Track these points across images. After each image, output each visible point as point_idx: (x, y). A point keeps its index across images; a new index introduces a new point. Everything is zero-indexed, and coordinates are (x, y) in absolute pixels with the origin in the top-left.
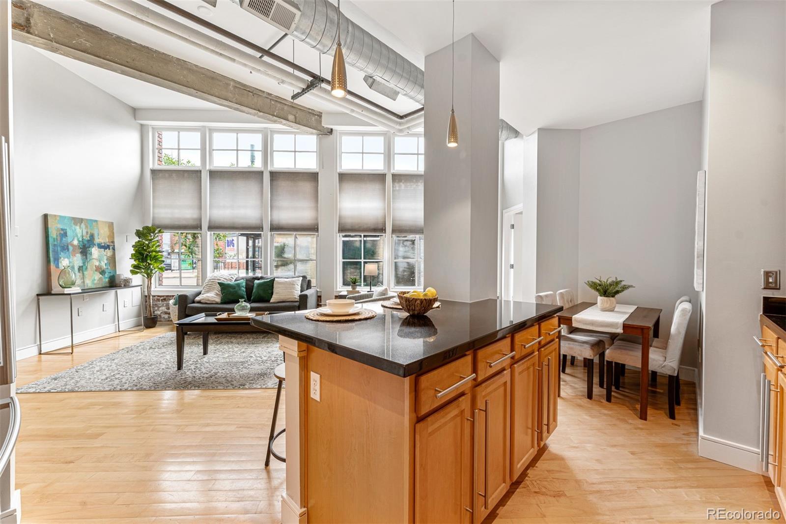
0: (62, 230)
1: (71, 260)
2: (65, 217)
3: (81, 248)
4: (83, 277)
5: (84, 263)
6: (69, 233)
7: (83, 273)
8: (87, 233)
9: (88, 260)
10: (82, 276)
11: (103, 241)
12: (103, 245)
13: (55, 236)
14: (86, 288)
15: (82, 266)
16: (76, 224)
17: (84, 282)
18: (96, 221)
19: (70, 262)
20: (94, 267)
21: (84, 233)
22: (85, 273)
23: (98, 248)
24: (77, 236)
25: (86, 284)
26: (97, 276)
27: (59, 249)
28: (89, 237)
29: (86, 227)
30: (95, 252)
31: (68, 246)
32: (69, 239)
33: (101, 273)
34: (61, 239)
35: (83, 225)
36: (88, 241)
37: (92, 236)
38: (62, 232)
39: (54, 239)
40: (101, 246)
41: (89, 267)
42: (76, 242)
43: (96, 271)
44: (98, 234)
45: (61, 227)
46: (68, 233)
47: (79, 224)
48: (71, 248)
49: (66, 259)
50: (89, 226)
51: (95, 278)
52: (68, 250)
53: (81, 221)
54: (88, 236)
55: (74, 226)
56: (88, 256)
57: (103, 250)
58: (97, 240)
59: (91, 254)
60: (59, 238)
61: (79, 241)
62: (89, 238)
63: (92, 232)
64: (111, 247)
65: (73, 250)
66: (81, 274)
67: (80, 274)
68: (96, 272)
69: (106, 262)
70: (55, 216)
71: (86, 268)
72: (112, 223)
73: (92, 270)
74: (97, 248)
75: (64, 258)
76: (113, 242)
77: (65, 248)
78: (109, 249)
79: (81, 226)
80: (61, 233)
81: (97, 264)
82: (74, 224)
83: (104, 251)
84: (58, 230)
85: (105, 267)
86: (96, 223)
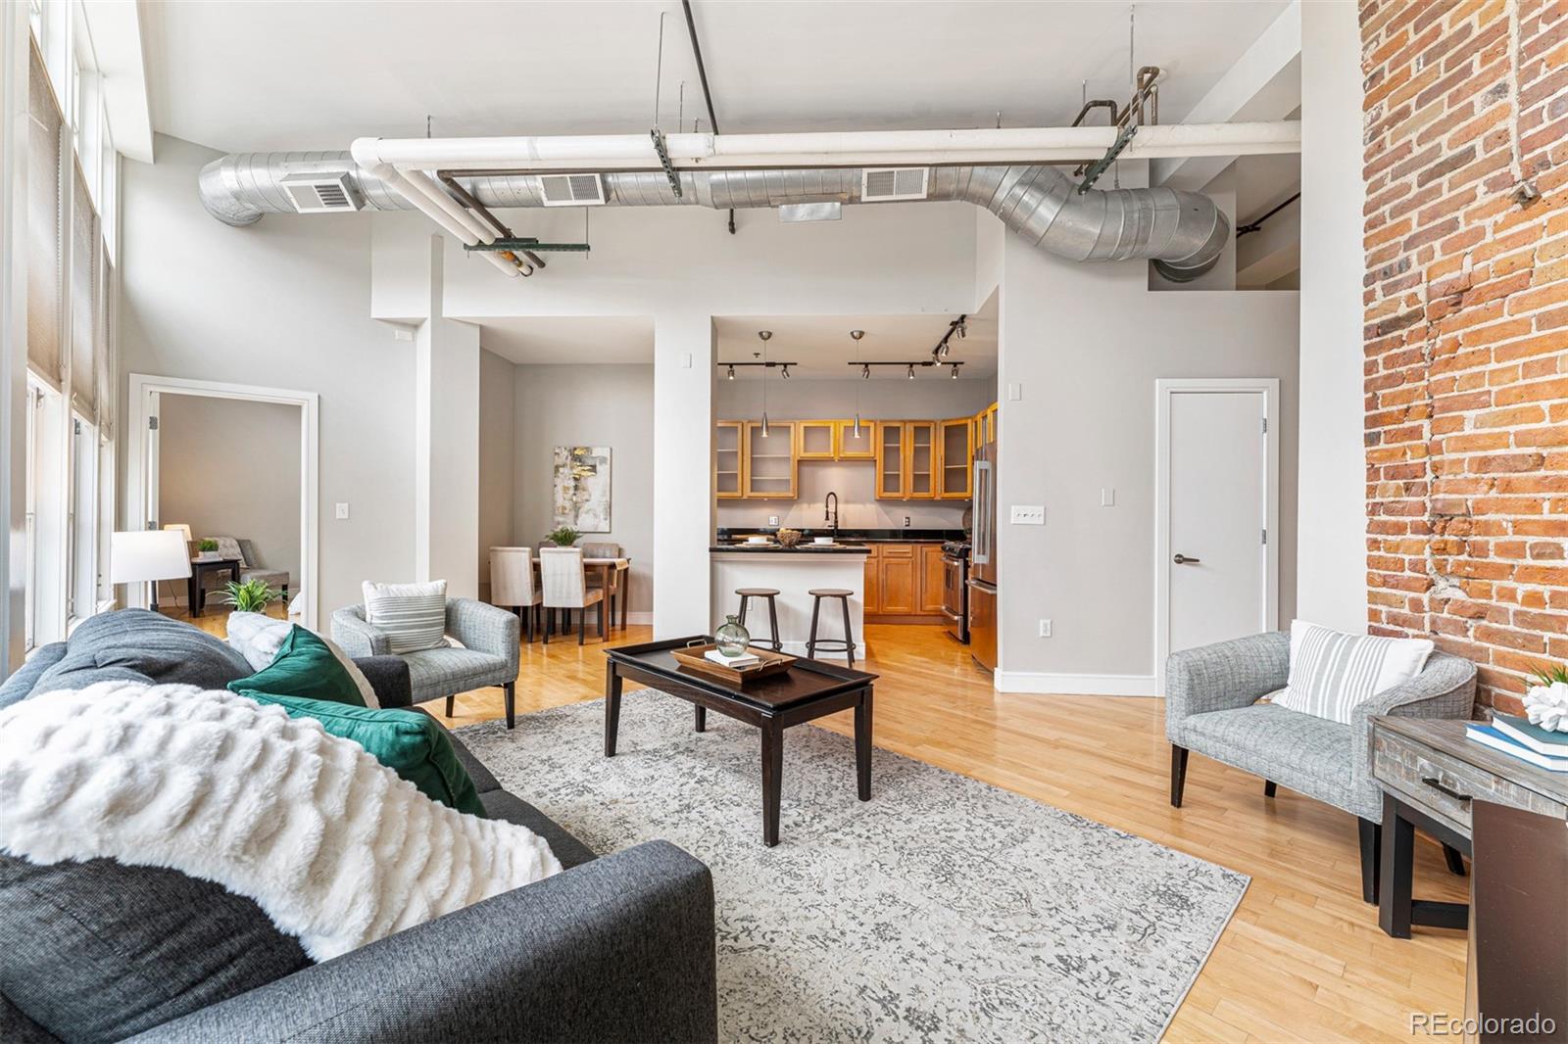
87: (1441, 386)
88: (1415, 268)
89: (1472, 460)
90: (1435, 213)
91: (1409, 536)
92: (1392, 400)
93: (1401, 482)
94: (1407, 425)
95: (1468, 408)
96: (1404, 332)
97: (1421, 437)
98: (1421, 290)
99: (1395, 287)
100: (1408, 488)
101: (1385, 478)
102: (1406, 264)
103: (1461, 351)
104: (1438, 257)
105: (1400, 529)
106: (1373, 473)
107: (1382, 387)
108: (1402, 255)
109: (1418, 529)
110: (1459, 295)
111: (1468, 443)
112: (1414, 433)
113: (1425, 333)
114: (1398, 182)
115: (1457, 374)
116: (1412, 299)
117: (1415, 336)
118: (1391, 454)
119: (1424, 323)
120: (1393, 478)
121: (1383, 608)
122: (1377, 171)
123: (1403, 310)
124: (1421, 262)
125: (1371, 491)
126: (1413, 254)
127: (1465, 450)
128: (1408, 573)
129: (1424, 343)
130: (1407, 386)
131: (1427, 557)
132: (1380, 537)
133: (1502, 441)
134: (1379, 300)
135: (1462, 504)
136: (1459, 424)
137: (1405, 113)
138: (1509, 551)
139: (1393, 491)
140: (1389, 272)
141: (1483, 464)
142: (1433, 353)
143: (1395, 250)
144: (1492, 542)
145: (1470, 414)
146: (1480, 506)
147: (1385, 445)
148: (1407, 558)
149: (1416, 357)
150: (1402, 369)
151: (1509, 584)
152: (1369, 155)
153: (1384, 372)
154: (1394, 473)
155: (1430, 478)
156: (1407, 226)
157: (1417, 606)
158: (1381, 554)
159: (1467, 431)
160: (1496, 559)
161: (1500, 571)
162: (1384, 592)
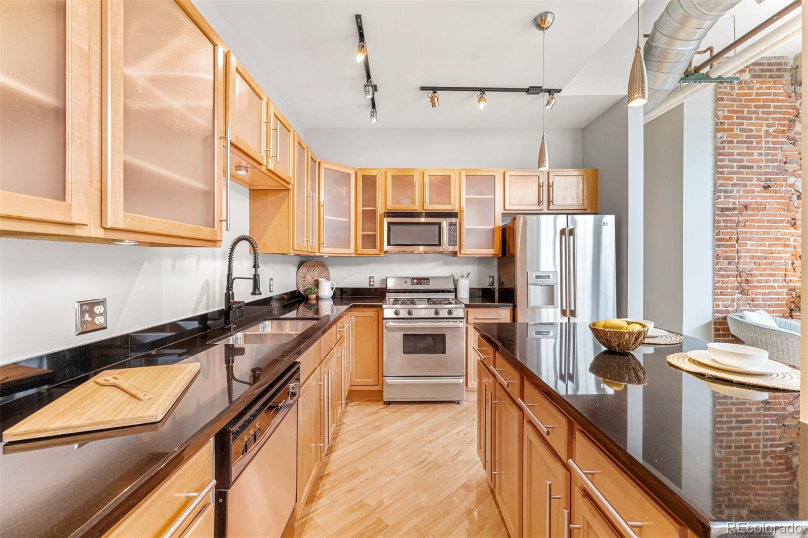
87: (742, 233)
88: (735, 194)
89: (749, 256)
90: (742, 179)
91: (731, 278)
92: (727, 234)
93: (728, 261)
94: (730, 243)
95: (749, 240)
96: (730, 213)
97: (735, 247)
98: (736, 201)
99: (729, 197)
100: (729, 264)
101: (723, 259)
102: (732, 191)
103: (747, 223)
104: (742, 193)
105: (728, 276)
106: (716, 257)
107: (723, 229)
108: (730, 188)
109: (733, 276)
110: (747, 206)
111: (748, 251)
112: (733, 246)
113: (735, 216)
114: (731, 163)
115: (746, 230)
116: (734, 203)
117: (733, 215)
118: (726, 252)
119: (736, 212)
120: (726, 260)
121: (720, 303)
122: (723, 156)
123: (731, 206)
124: (737, 192)
125: (716, 264)
126: (735, 189)
127: (748, 253)
128: (729, 290)
129: (736, 218)
130: (730, 230)
131: (736, 284)
132: (720, 279)
133: (757, 251)
134: (722, 200)
135: (746, 268)
136: (746, 245)
137: (732, 142)
138: (758, 281)
139: (724, 264)
140: (725, 191)
141: (752, 257)
142: (739, 222)
143: (727, 185)
144: (755, 279)
145: (749, 243)
146: (751, 270)
147: (722, 248)
148: (729, 285)
149: (733, 222)
150: (730, 225)
151: (759, 290)
152: (716, 148)
153: (722, 224)
154: (727, 258)
155: (737, 260)
156: (731, 179)
157: (733, 300)
158: (720, 284)
159: (749, 247)
160: (755, 284)
161: (756, 287)
162: (721, 297)
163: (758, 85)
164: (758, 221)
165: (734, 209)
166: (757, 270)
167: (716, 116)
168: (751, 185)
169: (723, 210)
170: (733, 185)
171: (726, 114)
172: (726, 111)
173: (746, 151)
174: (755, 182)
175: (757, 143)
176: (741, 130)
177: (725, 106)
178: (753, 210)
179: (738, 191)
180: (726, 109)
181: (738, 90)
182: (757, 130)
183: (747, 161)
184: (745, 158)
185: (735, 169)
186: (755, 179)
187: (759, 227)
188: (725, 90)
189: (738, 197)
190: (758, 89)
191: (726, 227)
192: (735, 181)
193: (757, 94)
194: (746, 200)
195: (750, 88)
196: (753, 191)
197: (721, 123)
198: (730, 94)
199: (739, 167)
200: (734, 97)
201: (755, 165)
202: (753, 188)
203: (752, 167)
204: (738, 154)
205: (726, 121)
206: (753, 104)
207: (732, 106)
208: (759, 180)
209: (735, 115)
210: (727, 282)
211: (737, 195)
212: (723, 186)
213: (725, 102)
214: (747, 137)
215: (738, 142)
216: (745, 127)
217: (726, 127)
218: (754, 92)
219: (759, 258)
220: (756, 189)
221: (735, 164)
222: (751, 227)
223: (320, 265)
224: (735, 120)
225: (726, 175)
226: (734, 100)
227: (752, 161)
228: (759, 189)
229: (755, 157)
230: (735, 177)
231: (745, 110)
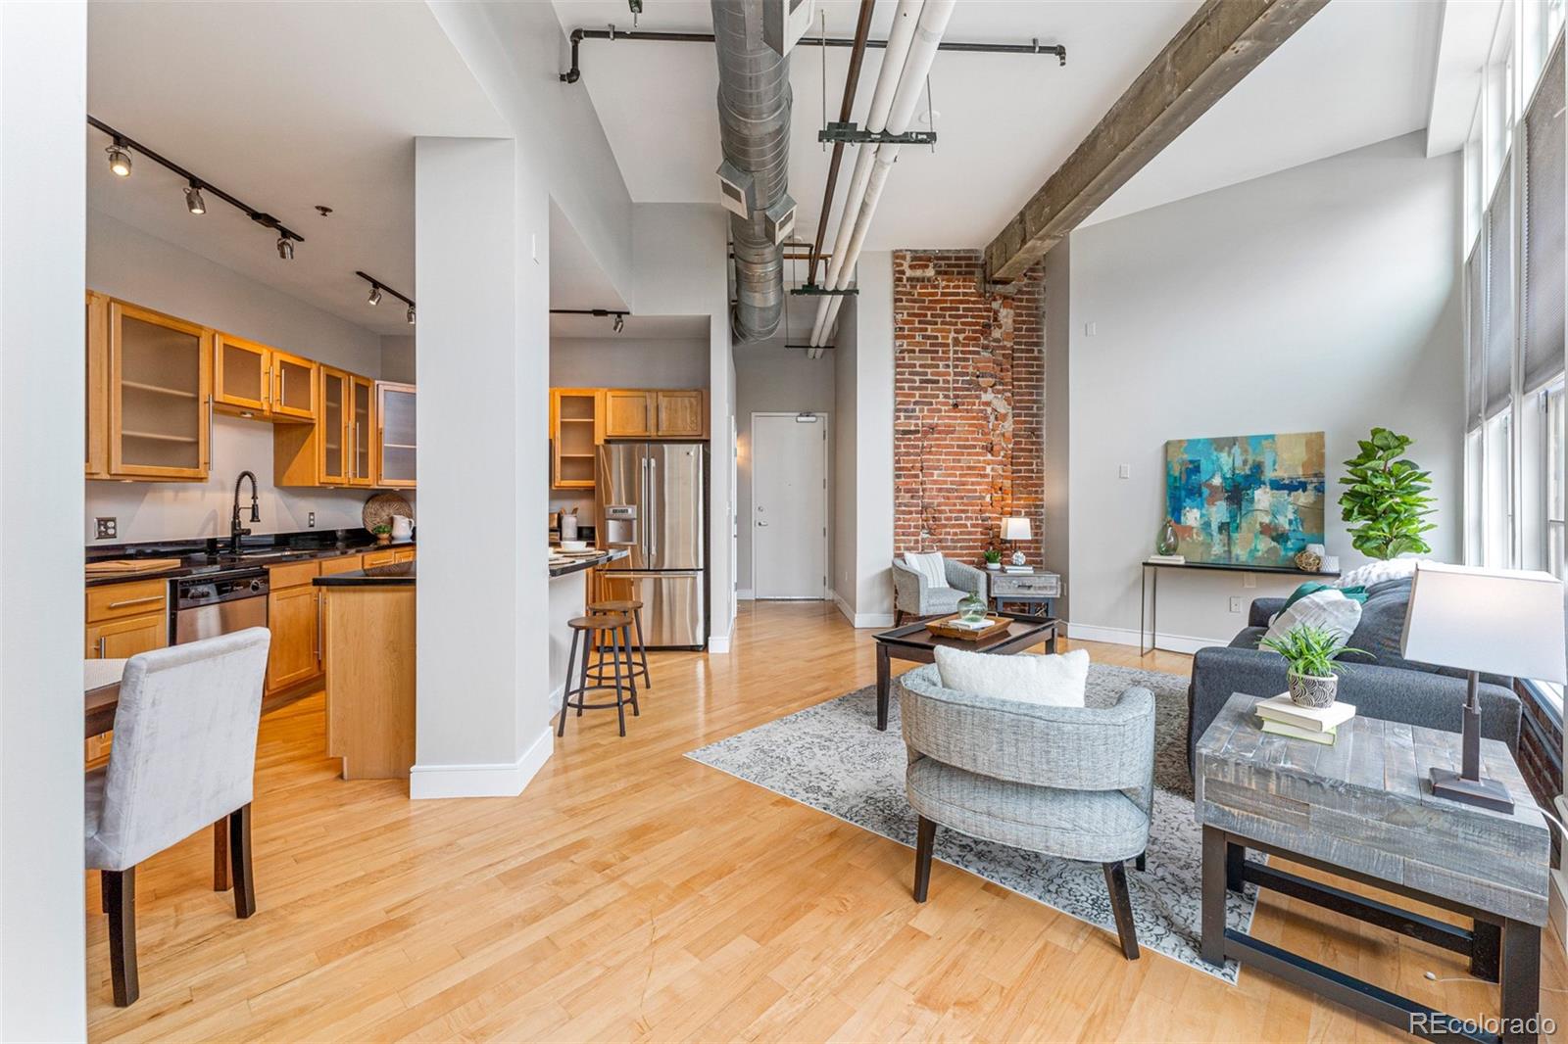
0: (1191, 462)
1: (1204, 512)
2: (1199, 440)
3: (1227, 491)
4: (1229, 542)
5: (1233, 517)
6: (1205, 466)
7: (1229, 535)
8: (1245, 462)
9: (1243, 512)
10: (1226, 541)
11: (1286, 476)
12: (1287, 482)
13: (1177, 474)
14: (1234, 562)
15: (1228, 523)
16: (1220, 449)
17: (1229, 552)
18: (1272, 437)
19: (1202, 516)
20: (1258, 526)
21: (1239, 463)
22: (1235, 535)
23: (1272, 489)
24: (1222, 470)
25: (1233, 555)
26: (1264, 544)
27: (1183, 493)
28: (1251, 469)
29: (1245, 451)
30: (1262, 497)
31: (1200, 488)
32: (1204, 477)
33: (1274, 539)
34: (1189, 478)
35: (1236, 450)
36: (1246, 477)
37: (1258, 468)
38: (1191, 466)
39: (1175, 478)
40: (1277, 485)
41: (1244, 525)
42: (1217, 481)
43: (1261, 533)
44: (1274, 463)
45: (1190, 458)
46: (1201, 467)
47: (1227, 449)
48: (1206, 491)
49: (1195, 510)
50: (1250, 450)
51: (1259, 547)
52: (1200, 495)
53: (1233, 441)
54: (1247, 468)
55: (1215, 453)
56: (1244, 503)
57: (1286, 492)
58: (1269, 474)
59: (1252, 501)
60: (1184, 477)
61: (1224, 478)
62: (1248, 472)
63: (1258, 459)
64: (1310, 487)
65: (1210, 494)
66: (1224, 537)
67: (1221, 537)
68: (1261, 536)
69: (1291, 516)
70: (1180, 441)
71: (1238, 527)
72: (1321, 435)
73: (1249, 531)
74: (1268, 490)
75: (1192, 508)
76: (1319, 475)
77: (1195, 492)
78: (1304, 491)
79: (1233, 451)
80: (1187, 468)
81: (1267, 520)
82: (1216, 450)
83: (1289, 495)
84: (1183, 463)
85: (1287, 527)
86: (1270, 440)
87: (928, 460)
88: (917, 413)
89: (937, 488)
90: (925, 396)
91: (914, 515)
92: (908, 462)
93: (910, 494)
94: (913, 472)
95: (936, 470)
96: (912, 437)
97: (919, 478)
98: (919, 422)
99: (909, 418)
100: (912, 497)
101: (902, 493)
102: (914, 411)
103: (933, 449)
104: (926, 413)
105: (911, 513)
106: (897, 490)
107: (903, 456)
108: (912, 406)
109: (917, 513)
110: (932, 428)
111: (935, 482)
112: (917, 476)
113: (919, 439)
114: (912, 377)
115: (932, 457)
116: (916, 425)
117: (916, 439)
118: (907, 483)
119: (920, 435)
120: (906, 492)
121: (902, 545)
122: (904, 368)
123: (913, 428)
124: (920, 412)
125: (897, 498)
126: (918, 408)
127: (934, 484)
128: (912, 530)
129: (920, 443)
130: (912, 457)
131: (920, 523)
132: (901, 516)
133: (945, 482)
134: (902, 420)
135: (933, 503)
136: (932, 475)
137: (913, 351)
138: (948, 519)
139: (906, 498)
140: (906, 411)
141: (940, 490)
142: (923, 447)
143: (908, 403)
144: (943, 516)
145: (936, 472)
146: (939, 505)
147: (903, 479)
148: (912, 524)
149: (916, 447)
150: (912, 451)
151: (948, 530)
152: (897, 359)
153: (903, 450)
154: (908, 491)
155: (921, 493)
156: (913, 396)
157: (917, 542)
158: (901, 523)
159: (935, 478)
160: (943, 522)
161: (945, 526)
162: (902, 537)
163: (944, 283)
164: (947, 446)
165: (917, 432)
166: (946, 505)
167: (895, 321)
168: (937, 403)
169: (905, 432)
170: (916, 403)
171: (905, 317)
172: (905, 314)
173: (929, 362)
174: (941, 399)
175: (943, 352)
176: (924, 337)
177: (905, 308)
178: (939, 433)
179: (922, 411)
180: (905, 312)
181: (921, 288)
182: (943, 337)
183: (932, 374)
184: (929, 371)
185: (917, 384)
186: (941, 396)
187: (947, 454)
188: (904, 289)
189: (922, 418)
190: (943, 288)
191: (908, 454)
192: (917, 399)
193: (943, 294)
194: (931, 421)
195: (936, 287)
196: (940, 411)
197: (900, 328)
198: (910, 293)
199: (922, 382)
200: (916, 297)
201: (941, 379)
202: (939, 406)
203: (937, 382)
204: (921, 366)
205: (906, 327)
206: (938, 306)
207: (913, 308)
208: (946, 397)
209: (917, 319)
210: (909, 520)
211: (921, 415)
212: (903, 404)
213: (904, 303)
214: (932, 345)
215: (921, 351)
216: (929, 333)
217: (906, 333)
218: (940, 291)
219: (948, 490)
220: (943, 408)
221: (917, 378)
222: (936, 453)
223: (398, 500)
224: (917, 325)
225: (907, 391)
226: (914, 301)
227: (938, 374)
228: (946, 408)
229: (941, 369)
230: (917, 393)
231: (929, 313)
